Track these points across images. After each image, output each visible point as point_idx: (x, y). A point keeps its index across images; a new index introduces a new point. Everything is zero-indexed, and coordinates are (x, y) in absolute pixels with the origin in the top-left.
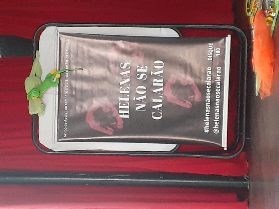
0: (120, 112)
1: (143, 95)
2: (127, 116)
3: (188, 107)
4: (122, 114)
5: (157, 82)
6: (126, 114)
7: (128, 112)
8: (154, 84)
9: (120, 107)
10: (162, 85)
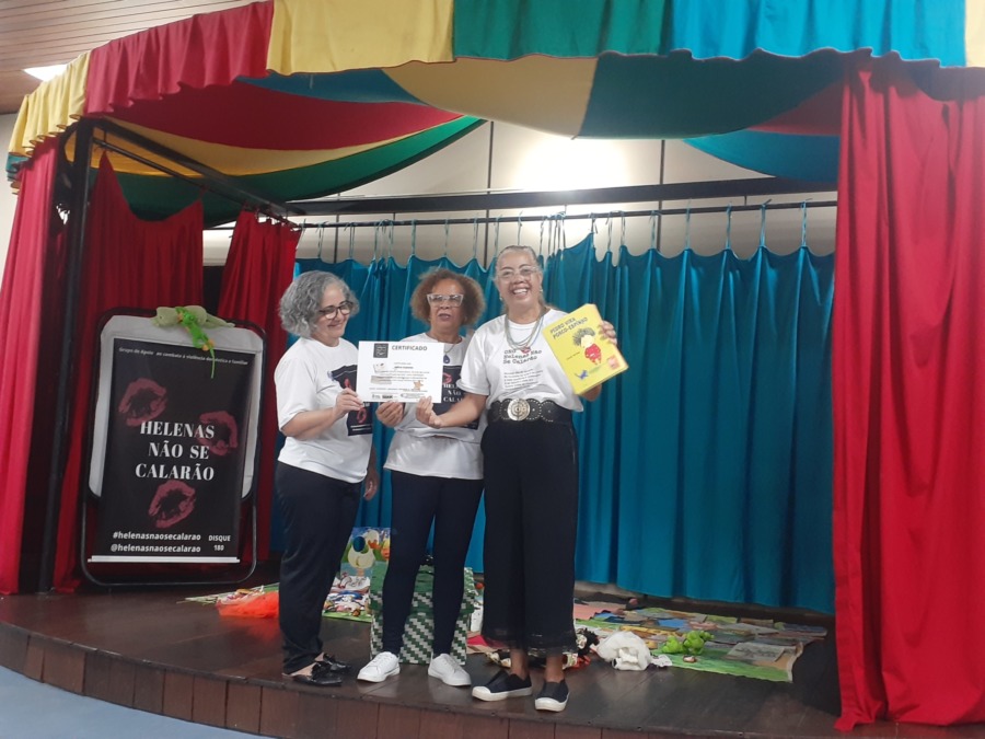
0: (150, 423)
1: (170, 453)
2: (143, 432)
3: (150, 512)
4: (147, 425)
5: (185, 472)
6: (146, 430)
7: (149, 432)
8: (183, 468)
9: (156, 423)
10: (182, 477)
